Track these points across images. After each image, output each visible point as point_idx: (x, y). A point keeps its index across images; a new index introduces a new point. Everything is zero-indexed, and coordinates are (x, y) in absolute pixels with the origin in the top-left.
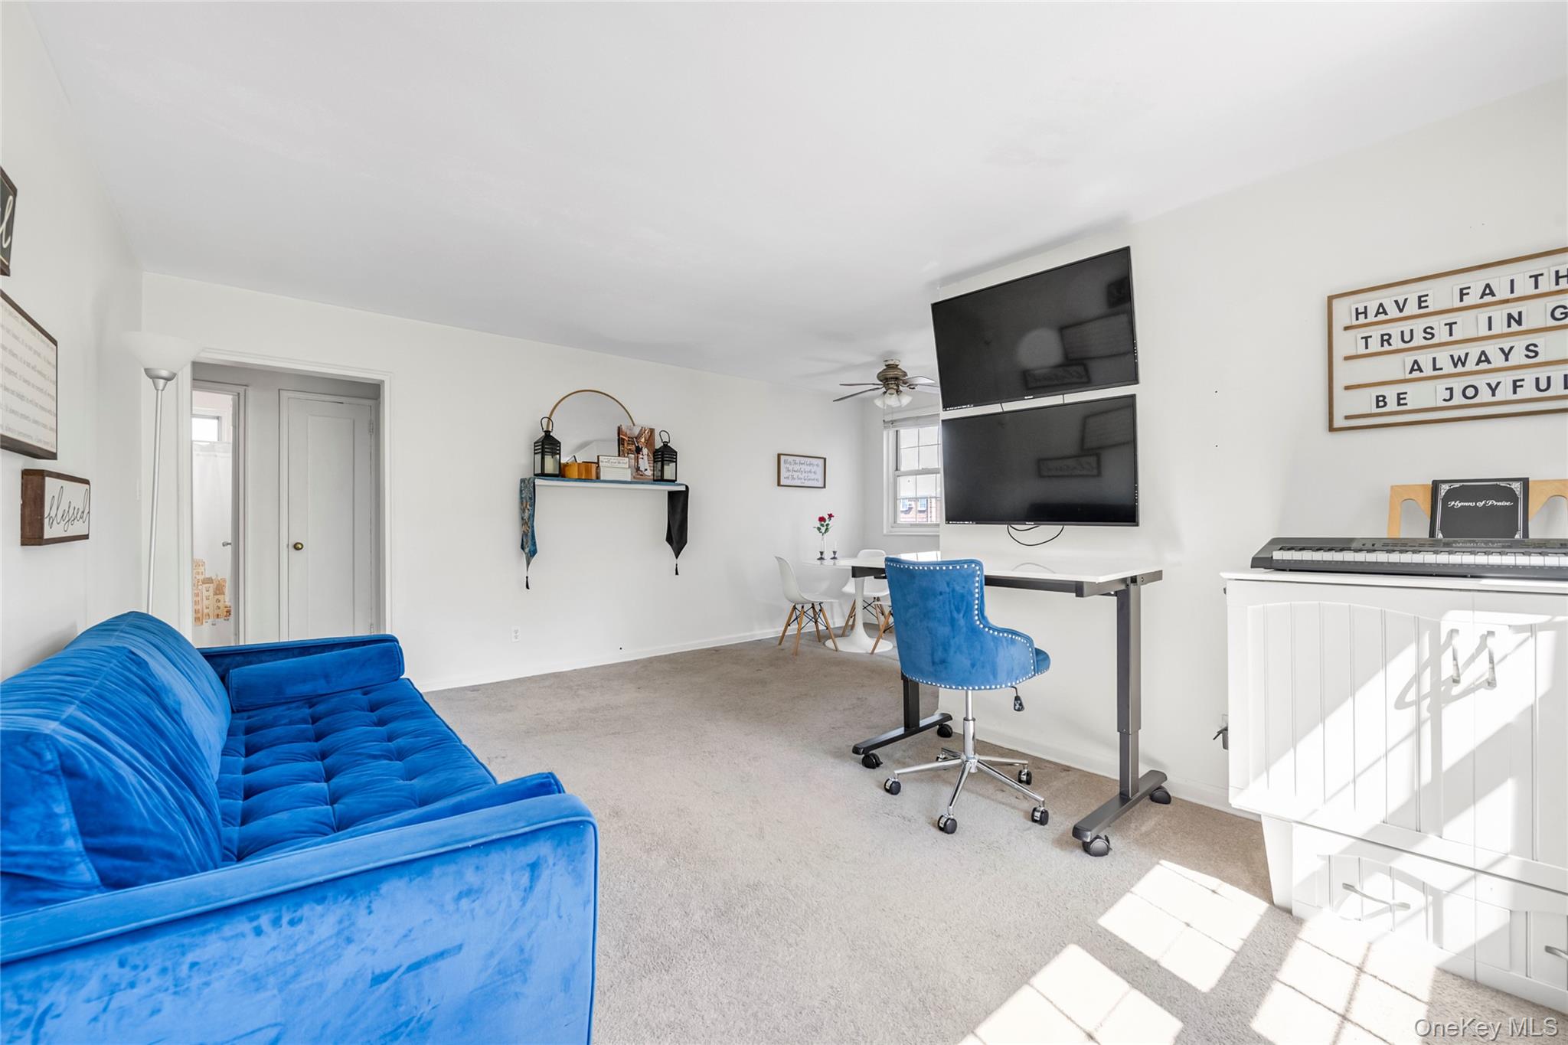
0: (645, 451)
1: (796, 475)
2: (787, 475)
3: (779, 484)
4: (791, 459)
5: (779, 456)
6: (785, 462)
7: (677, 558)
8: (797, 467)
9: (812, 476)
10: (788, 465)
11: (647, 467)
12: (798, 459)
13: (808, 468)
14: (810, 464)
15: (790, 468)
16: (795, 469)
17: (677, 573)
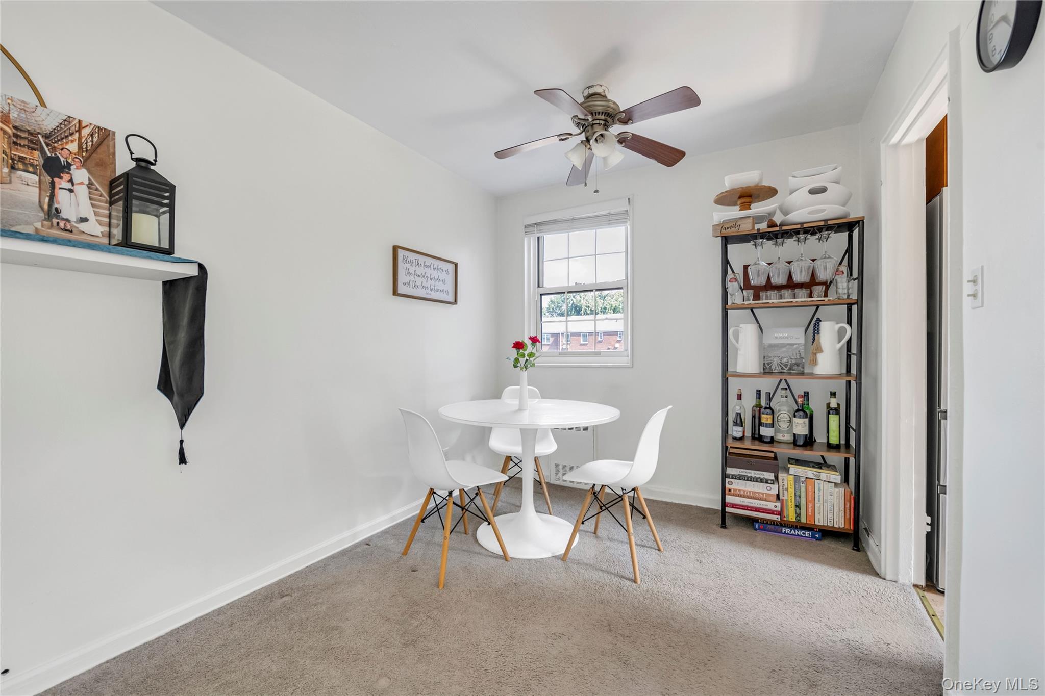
0: (80, 175)
1: (419, 281)
2: (407, 279)
3: (395, 292)
4: (412, 256)
5: (395, 249)
6: (405, 259)
7: (182, 426)
8: (420, 271)
9: (440, 286)
10: (408, 266)
11: (86, 210)
12: (422, 259)
13: (435, 274)
14: (438, 269)
15: (411, 271)
16: (418, 273)
17: (182, 460)
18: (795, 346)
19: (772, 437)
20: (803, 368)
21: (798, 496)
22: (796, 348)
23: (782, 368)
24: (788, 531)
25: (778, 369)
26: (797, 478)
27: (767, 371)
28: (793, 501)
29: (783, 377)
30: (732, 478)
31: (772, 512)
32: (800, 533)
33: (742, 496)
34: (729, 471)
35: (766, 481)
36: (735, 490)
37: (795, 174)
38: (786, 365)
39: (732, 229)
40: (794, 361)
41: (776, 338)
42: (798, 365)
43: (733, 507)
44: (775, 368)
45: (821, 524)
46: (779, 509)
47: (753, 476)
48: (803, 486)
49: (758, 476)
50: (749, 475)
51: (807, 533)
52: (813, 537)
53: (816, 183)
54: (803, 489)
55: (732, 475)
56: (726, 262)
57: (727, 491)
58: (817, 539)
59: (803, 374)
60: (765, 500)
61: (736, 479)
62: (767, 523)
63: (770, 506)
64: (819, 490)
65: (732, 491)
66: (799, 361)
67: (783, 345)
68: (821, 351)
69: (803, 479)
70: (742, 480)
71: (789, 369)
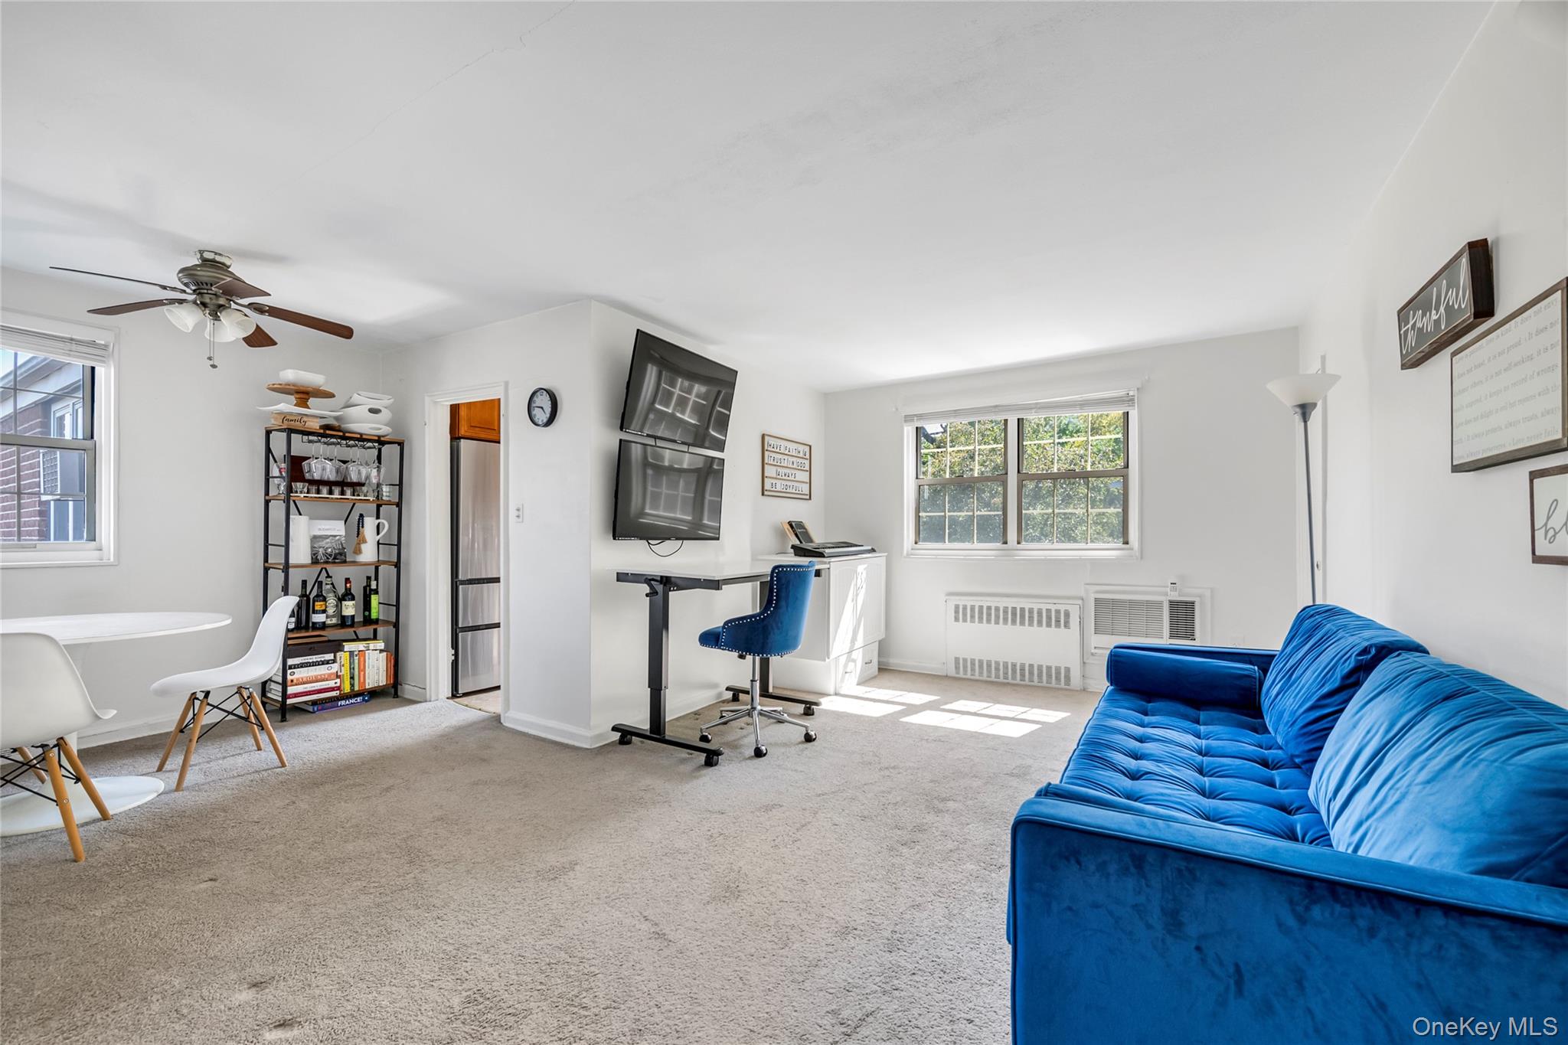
18: (338, 538)
19: (324, 623)
20: (345, 557)
21: (352, 669)
22: (338, 540)
23: (328, 558)
24: (343, 702)
25: (324, 558)
26: (351, 653)
27: (315, 561)
28: (348, 674)
29: (325, 566)
30: (294, 668)
31: (332, 689)
32: (353, 701)
33: (304, 683)
34: (290, 662)
35: (328, 662)
36: (298, 680)
37: (360, 393)
38: (331, 555)
39: (296, 423)
40: (337, 551)
41: (320, 529)
42: (341, 554)
43: (295, 697)
44: (321, 557)
45: (370, 686)
46: (338, 685)
47: (315, 660)
48: (356, 658)
49: (319, 660)
50: (311, 661)
51: (359, 699)
52: (364, 700)
53: (375, 405)
54: (356, 661)
55: (294, 665)
56: (268, 451)
57: (289, 683)
58: (366, 701)
59: (345, 562)
60: (327, 680)
61: (298, 668)
62: (326, 702)
63: (331, 684)
64: (369, 659)
65: (295, 681)
66: (342, 551)
67: (327, 537)
68: (365, 541)
69: (356, 653)
70: (305, 667)
71: (334, 559)
